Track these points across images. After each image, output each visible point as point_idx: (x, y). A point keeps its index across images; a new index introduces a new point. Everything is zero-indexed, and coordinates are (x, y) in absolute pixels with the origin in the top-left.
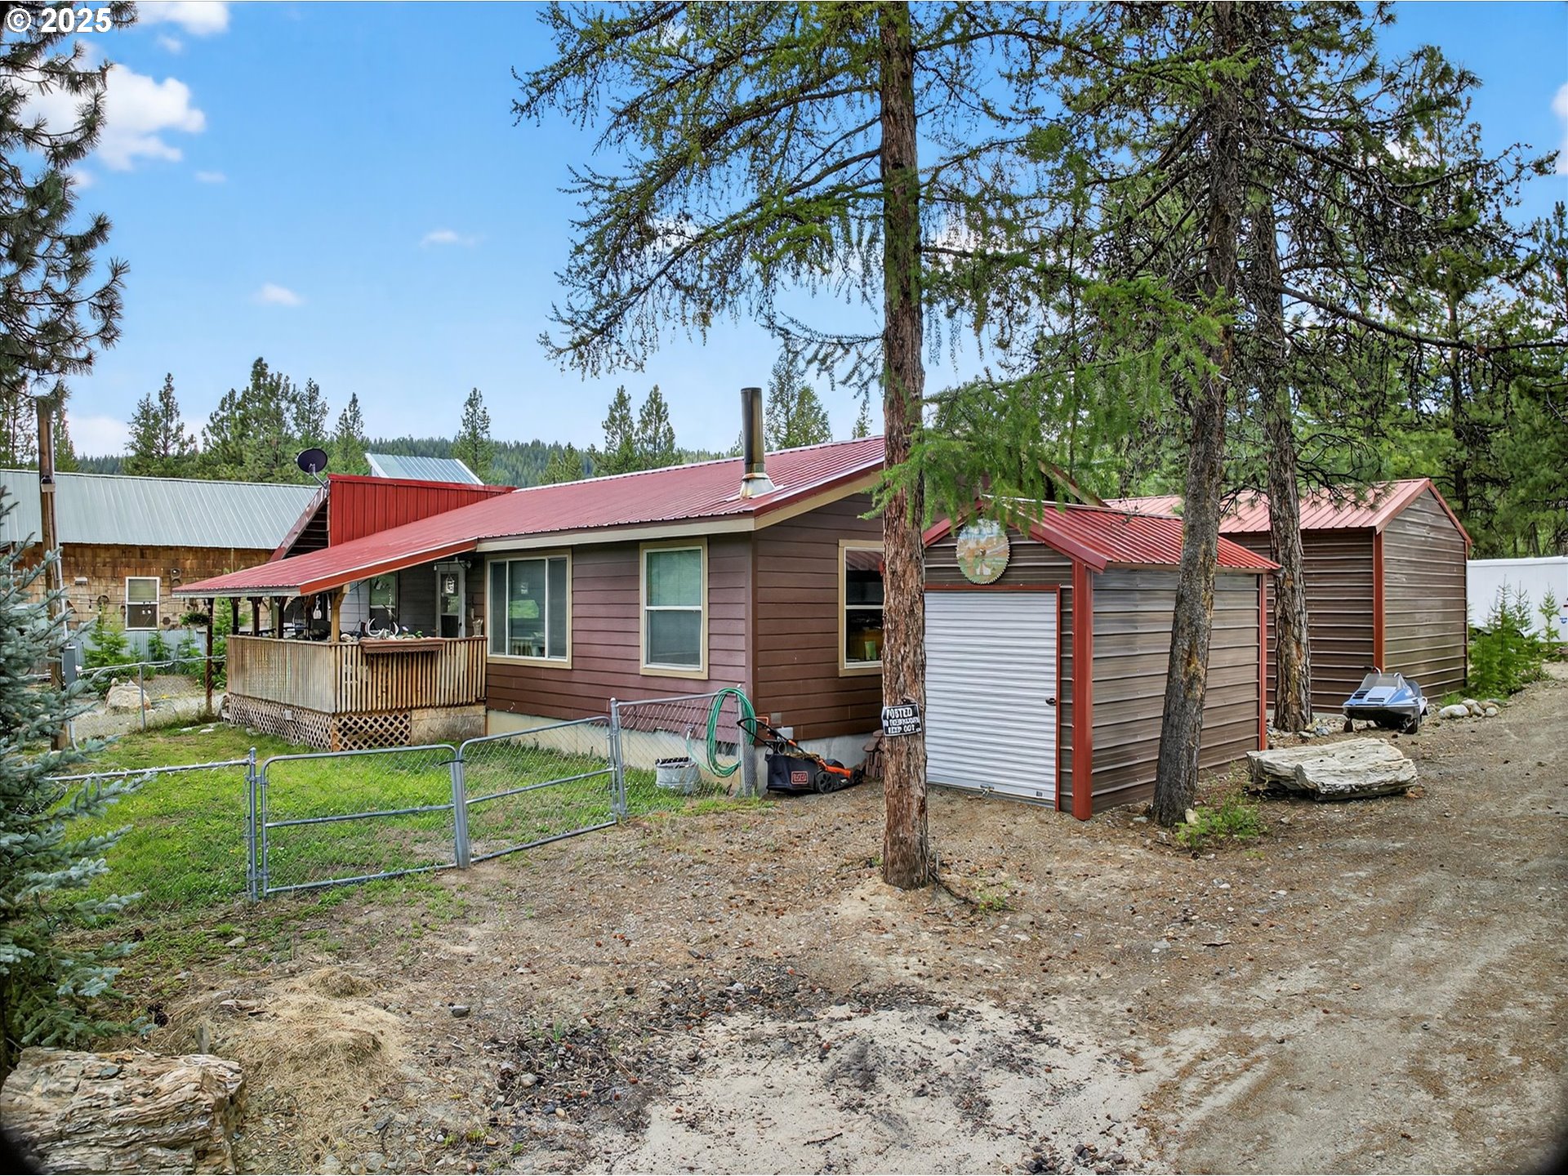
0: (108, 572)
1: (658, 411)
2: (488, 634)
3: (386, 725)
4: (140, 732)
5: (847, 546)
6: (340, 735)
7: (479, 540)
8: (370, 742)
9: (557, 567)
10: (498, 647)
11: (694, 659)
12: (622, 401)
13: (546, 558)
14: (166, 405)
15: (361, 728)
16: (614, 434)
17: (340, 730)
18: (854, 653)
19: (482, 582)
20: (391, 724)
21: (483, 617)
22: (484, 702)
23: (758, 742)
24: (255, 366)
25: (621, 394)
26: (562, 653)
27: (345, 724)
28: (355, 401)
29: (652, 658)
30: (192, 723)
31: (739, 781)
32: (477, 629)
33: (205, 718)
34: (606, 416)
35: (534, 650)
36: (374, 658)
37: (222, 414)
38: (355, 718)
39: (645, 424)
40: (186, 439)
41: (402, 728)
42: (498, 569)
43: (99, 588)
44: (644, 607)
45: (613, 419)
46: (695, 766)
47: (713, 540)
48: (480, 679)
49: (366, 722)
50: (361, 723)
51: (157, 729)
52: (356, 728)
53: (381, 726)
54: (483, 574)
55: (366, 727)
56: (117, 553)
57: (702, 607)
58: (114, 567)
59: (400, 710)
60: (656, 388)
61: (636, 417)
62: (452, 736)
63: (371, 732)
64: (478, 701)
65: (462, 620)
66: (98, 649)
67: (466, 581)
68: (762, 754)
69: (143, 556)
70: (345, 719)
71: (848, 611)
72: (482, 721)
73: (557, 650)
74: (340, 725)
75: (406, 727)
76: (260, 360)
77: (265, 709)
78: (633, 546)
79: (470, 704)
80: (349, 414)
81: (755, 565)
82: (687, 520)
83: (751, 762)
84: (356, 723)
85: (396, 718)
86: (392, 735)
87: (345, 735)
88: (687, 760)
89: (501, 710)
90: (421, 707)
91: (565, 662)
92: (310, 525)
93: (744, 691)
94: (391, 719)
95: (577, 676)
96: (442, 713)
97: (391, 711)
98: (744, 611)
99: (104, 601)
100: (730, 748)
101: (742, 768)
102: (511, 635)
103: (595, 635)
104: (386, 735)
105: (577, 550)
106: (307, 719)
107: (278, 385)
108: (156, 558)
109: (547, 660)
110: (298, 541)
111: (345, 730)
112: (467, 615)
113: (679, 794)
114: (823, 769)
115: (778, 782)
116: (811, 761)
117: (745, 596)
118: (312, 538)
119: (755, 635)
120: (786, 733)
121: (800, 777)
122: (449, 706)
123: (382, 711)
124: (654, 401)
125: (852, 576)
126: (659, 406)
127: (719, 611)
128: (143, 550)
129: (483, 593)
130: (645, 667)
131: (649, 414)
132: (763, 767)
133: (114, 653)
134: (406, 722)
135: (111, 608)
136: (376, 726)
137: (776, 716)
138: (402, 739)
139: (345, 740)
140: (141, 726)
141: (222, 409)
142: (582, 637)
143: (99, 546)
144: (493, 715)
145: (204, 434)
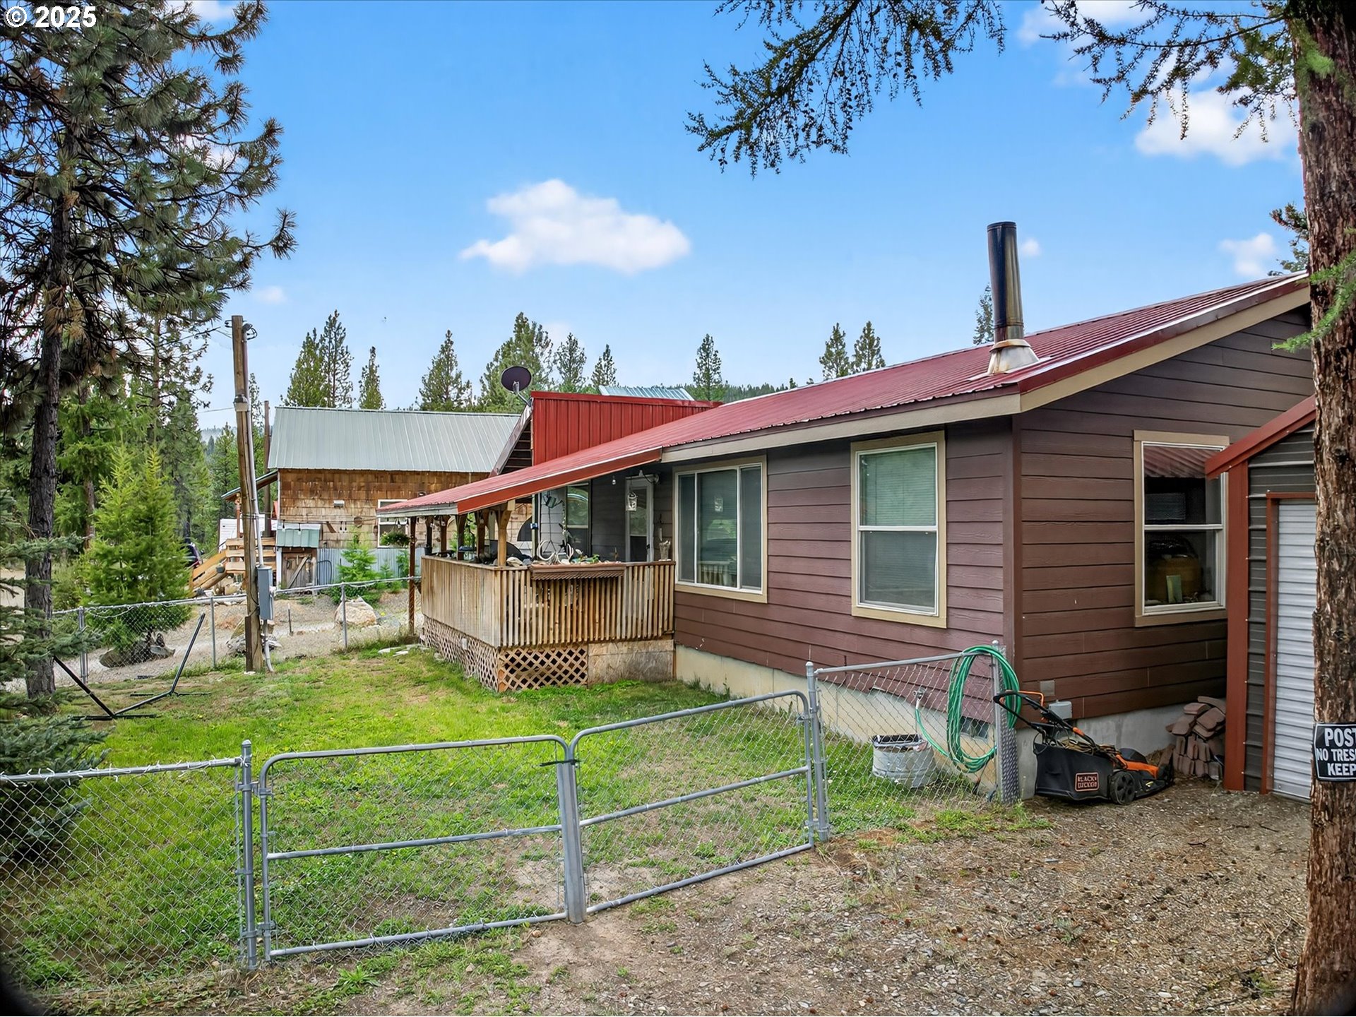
0: (363, 494)
1: (871, 344)
2: (677, 556)
3: (560, 661)
4: (341, 652)
5: (1145, 440)
6: (507, 672)
7: (664, 450)
8: (542, 680)
9: (751, 476)
10: (687, 574)
11: (927, 597)
12: (837, 338)
13: (737, 468)
14: (448, 357)
15: (531, 664)
16: (830, 368)
17: (507, 666)
18: (1156, 594)
19: (670, 498)
20: (565, 660)
21: (671, 538)
22: (672, 636)
23: (1021, 723)
24: (518, 319)
25: (836, 332)
26: (757, 584)
27: (513, 660)
28: (608, 351)
29: (867, 595)
30: (392, 644)
31: (992, 779)
32: (664, 552)
33: (408, 639)
34: (823, 352)
35: (725, 578)
36: (547, 585)
37: (495, 364)
38: (524, 653)
39: (859, 358)
40: (464, 384)
41: (577, 664)
42: (686, 482)
43: (354, 509)
44: (857, 527)
45: (829, 354)
46: (928, 751)
47: (954, 433)
48: (667, 609)
49: (536, 658)
50: (530, 658)
51: (358, 649)
52: (524, 664)
53: (554, 662)
54: (671, 489)
55: (537, 663)
56: (370, 477)
57: (938, 527)
58: (368, 490)
59: (576, 645)
60: (869, 325)
61: (850, 353)
62: (632, 675)
63: (542, 668)
64: (665, 635)
65: (650, 541)
66: (350, 565)
67: (655, 497)
68: (1029, 741)
69: (393, 481)
70: (512, 654)
71: (1147, 533)
72: (670, 658)
73: (752, 579)
74: (507, 660)
75: (582, 664)
76: (522, 314)
77: (448, 635)
78: (841, 447)
79: (656, 638)
80: (603, 363)
81: (1017, 464)
82: (916, 405)
83: (1012, 750)
84: (524, 659)
85: (571, 653)
86: (566, 672)
87: (512, 671)
88: (913, 738)
89: (690, 646)
90: (600, 641)
91: (759, 594)
92: (518, 445)
93: (1003, 650)
94: (565, 654)
95: (774, 613)
96: (624, 648)
97: (564, 645)
98: (1000, 533)
99: (358, 521)
100: (979, 728)
101: (998, 758)
102: (700, 558)
103: (795, 563)
104: (560, 673)
105: (772, 455)
106: (479, 651)
107: (533, 332)
108: (405, 482)
109: (740, 591)
110: (509, 461)
111: (513, 666)
112: (655, 536)
113: (906, 791)
114: (1121, 766)
115: (1055, 788)
116: (1102, 756)
117: (1002, 512)
118: (519, 457)
119: (1018, 569)
120: (1062, 708)
121: (1089, 781)
122: (631, 640)
123: (553, 646)
124: (867, 336)
125: (1154, 485)
126: (872, 340)
127: (962, 533)
128: (393, 475)
129: (671, 511)
130: (858, 607)
131: (862, 349)
132: (1028, 760)
133: (363, 569)
134: (582, 658)
135: (365, 528)
136: (548, 662)
137: (1048, 685)
138: (577, 676)
139: (512, 677)
140: (342, 646)
141: (496, 360)
142: (778, 564)
143: (354, 471)
144: (681, 651)
145: (482, 381)
